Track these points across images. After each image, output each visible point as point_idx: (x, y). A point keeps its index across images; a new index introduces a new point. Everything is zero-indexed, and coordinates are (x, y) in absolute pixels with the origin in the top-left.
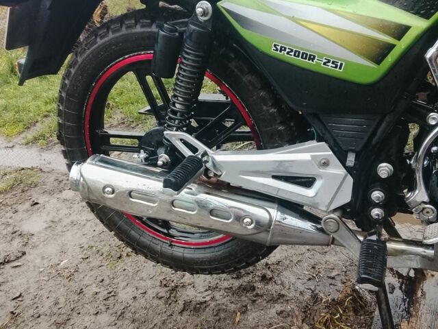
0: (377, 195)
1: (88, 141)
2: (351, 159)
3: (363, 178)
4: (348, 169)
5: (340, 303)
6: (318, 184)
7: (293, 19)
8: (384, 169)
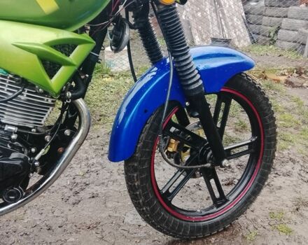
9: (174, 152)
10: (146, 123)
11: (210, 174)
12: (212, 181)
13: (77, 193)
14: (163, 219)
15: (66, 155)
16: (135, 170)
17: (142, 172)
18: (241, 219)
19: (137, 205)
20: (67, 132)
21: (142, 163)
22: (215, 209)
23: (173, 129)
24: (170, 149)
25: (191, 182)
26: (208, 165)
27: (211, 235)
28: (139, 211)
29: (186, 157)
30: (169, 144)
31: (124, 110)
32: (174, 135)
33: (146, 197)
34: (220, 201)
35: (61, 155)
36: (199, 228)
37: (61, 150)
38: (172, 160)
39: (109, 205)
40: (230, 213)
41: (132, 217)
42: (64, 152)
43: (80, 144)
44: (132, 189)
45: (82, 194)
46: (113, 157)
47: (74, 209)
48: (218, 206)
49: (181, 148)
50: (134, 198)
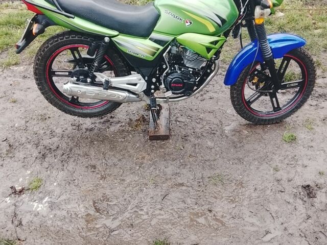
0: (153, 87)
1: (47, 74)
2: (146, 78)
3: (149, 83)
4: (146, 81)
5: (139, 120)
6: (138, 85)
7: (133, 45)
8: (154, 80)
9: (255, 83)
10: (243, 70)
11: (273, 96)
12: (274, 99)
13: (202, 95)
14: (245, 112)
15: (207, 80)
16: (235, 90)
17: (238, 91)
18: (288, 119)
19: (234, 105)
20: (209, 71)
21: (238, 87)
22: (273, 112)
23: (256, 72)
24: (254, 81)
25: (263, 97)
26: (271, 91)
27: (268, 124)
28: (234, 107)
29: (261, 85)
30: (253, 79)
31: (235, 62)
32: (256, 75)
33: (238, 102)
34: (277, 109)
35: (205, 80)
36: (262, 120)
37: (205, 78)
38: (254, 86)
39: (219, 103)
40: (281, 115)
41: (231, 110)
42: (206, 79)
43: (213, 77)
44: (232, 97)
45: (205, 96)
46: (226, 83)
47: (202, 103)
48: (275, 111)
49: (260, 81)
50: (233, 102)
